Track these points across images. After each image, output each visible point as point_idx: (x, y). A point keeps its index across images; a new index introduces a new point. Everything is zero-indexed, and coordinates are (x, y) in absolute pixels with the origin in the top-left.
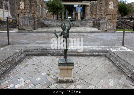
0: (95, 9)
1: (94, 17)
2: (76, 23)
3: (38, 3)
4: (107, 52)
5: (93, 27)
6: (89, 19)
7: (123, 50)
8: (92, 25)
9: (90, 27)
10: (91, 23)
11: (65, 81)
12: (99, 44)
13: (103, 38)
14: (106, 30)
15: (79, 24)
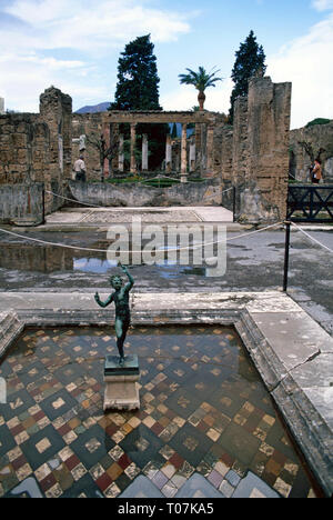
0: (228, 150)
1: (226, 175)
2: (170, 194)
3: (55, 134)
4: (238, 316)
5: (221, 205)
6: (212, 182)
7: (279, 310)
8: (219, 200)
9: (214, 204)
10: (215, 193)
11: (120, 408)
12: (222, 286)
13: (241, 259)
14: (256, 225)
15: (180, 197)
